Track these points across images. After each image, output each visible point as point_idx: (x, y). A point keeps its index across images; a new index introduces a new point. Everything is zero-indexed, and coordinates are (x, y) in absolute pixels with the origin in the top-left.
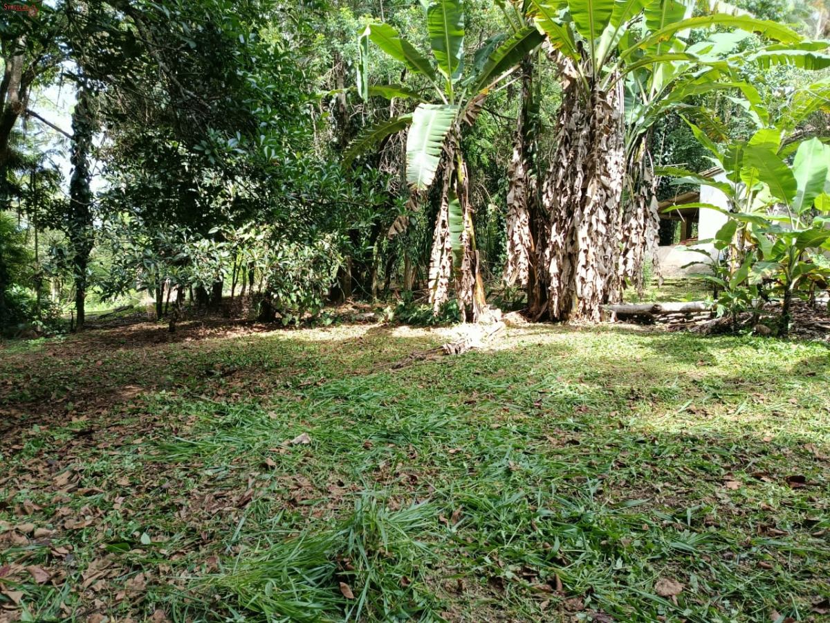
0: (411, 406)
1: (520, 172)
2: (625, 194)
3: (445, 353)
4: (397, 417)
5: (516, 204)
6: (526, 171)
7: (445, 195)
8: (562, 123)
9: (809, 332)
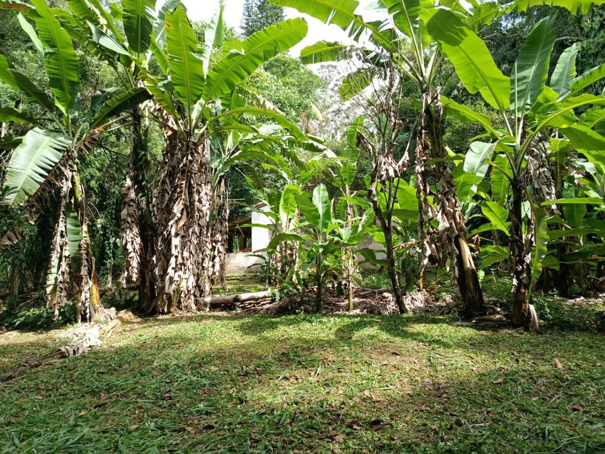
0: (32, 423)
1: (132, 195)
2: (212, 216)
3: (63, 356)
4: (17, 441)
5: (129, 220)
6: (137, 195)
7: (63, 209)
8: (167, 160)
9: (330, 307)
